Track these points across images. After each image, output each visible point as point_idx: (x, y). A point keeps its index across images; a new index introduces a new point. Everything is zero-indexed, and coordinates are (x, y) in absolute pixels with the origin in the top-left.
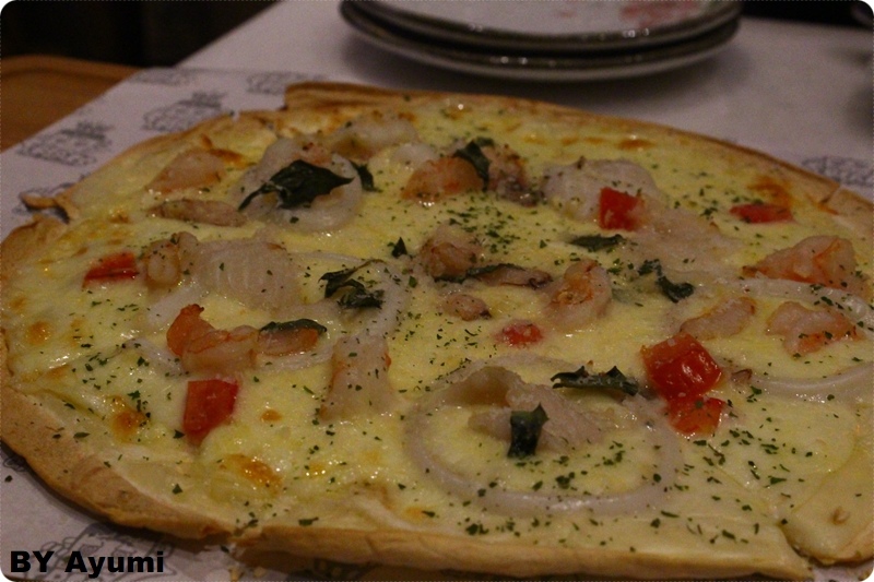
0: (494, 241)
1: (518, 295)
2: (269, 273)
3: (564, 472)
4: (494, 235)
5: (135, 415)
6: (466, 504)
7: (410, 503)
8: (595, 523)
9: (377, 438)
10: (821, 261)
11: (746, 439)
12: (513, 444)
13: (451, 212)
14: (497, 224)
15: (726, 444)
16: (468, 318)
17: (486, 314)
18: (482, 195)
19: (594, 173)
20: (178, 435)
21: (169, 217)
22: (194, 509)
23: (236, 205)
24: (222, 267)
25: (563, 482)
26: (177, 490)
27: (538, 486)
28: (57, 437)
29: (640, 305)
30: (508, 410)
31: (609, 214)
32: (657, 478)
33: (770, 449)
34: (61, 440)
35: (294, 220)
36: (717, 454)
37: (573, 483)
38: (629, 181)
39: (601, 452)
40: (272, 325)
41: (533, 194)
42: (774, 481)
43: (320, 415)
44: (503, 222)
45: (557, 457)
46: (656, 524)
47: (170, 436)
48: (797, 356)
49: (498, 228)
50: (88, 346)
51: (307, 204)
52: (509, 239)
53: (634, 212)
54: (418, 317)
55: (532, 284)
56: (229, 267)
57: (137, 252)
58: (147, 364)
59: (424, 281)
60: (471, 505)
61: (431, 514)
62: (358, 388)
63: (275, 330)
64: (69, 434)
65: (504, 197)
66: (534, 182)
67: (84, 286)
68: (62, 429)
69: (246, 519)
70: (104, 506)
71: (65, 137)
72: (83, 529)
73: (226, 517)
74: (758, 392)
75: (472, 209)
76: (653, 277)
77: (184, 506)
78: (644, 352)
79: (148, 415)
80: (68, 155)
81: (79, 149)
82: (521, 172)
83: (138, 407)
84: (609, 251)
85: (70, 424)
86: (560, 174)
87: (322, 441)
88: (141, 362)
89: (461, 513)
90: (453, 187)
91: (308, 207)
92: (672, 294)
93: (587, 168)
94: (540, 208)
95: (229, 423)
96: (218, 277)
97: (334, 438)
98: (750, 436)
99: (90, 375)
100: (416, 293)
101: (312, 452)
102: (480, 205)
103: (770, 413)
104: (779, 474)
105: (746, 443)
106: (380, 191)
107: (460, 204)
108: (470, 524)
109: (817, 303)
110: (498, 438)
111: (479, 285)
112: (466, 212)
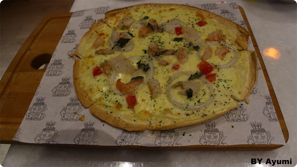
0: (160, 44)
1: (171, 57)
2: (127, 66)
3: (198, 99)
4: (160, 42)
5: (119, 106)
6: (184, 110)
7: (175, 112)
8: (206, 108)
9: (163, 100)
10: (218, 36)
11: (220, 80)
12: (188, 96)
13: (150, 39)
14: (159, 39)
15: (218, 82)
16: (165, 65)
17: (168, 64)
18: (153, 33)
19: (171, 23)
20: (128, 108)
21: (99, 54)
22: (139, 123)
23: (111, 48)
24: (118, 67)
25: (199, 101)
26: (135, 121)
27: (195, 104)
28: (107, 114)
29: (192, 54)
30: (185, 90)
31: (178, 33)
32: (212, 95)
33: (225, 81)
34: (108, 114)
35: (124, 50)
36: (218, 85)
37: (200, 101)
38: (178, 23)
39: (201, 93)
40: (133, 78)
41: (162, 29)
42: (228, 88)
43: (152, 97)
44: (160, 39)
45: (195, 96)
46: (215, 104)
47: (127, 108)
48: (222, 59)
49: (160, 40)
50: (102, 91)
51: (124, 45)
52: (163, 43)
53: (182, 31)
54: (156, 68)
55: (172, 54)
56: (119, 67)
57: (99, 66)
58: (116, 94)
59: (154, 58)
60: (185, 110)
61: (179, 114)
62: (158, 92)
63: (134, 79)
64: (109, 112)
65: (157, 32)
66: (160, 26)
67: (94, 77)
68: (107, 112)
69: (149, 123)
70: (124, 128)
71: (67, 35)
72: (122, 132)
73: (145, 124)
74: (219, 69)
75: (153, 37)
76: (192, 47)
77: (137, 123)
78: (198, 65)
79: (121, 105)
80: (70, 40)
81: (72, 38)
82: (157, 24)
83: (119, 104)
84: (181, 42)
85: (108, 110)
86: (165, 24)
87: (155, 103)
88: (115, 94)
89: (184, 112)
90: (148, 33)
91: (125, 46)
92: (196, 49)
93: (170, 22)
94: (164, 33)
95: (137, 104)
96: (118, 70)
97: (156, 102)
98: (221, 80)
99: (107, 99)
100: (153, 61)
101: (154, 106)
102: (154, 35)
103: (223, 73)
104: (229, 86)
105: (221, 81)
106: (135, 37)
107: (150, 36)
108: (186, 114)
109: (220, 45)
110: (185, 95)
111: (163, 56)
112: (152, 38)
